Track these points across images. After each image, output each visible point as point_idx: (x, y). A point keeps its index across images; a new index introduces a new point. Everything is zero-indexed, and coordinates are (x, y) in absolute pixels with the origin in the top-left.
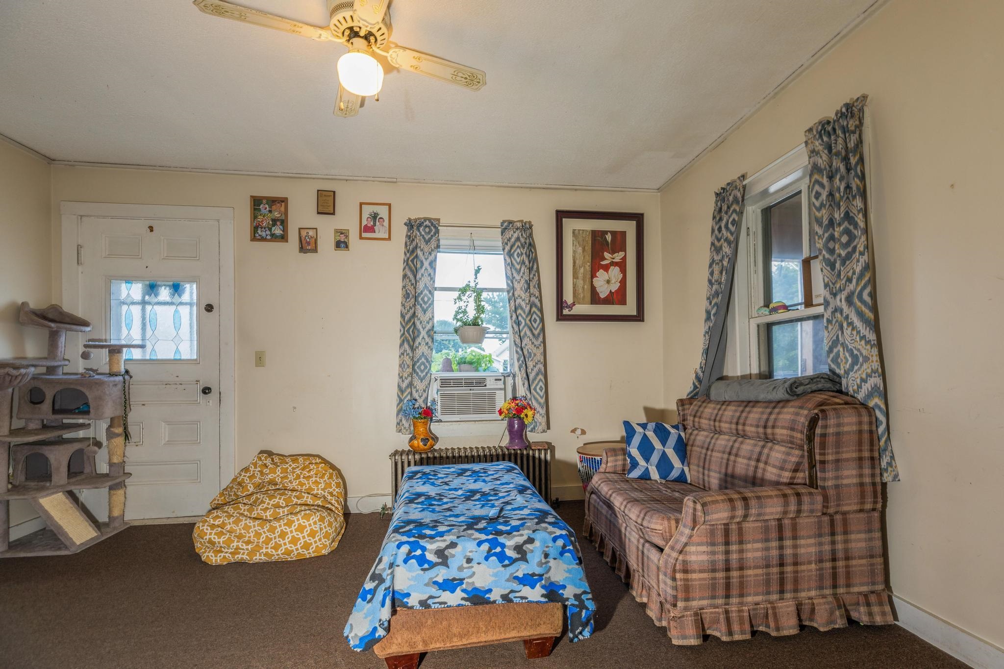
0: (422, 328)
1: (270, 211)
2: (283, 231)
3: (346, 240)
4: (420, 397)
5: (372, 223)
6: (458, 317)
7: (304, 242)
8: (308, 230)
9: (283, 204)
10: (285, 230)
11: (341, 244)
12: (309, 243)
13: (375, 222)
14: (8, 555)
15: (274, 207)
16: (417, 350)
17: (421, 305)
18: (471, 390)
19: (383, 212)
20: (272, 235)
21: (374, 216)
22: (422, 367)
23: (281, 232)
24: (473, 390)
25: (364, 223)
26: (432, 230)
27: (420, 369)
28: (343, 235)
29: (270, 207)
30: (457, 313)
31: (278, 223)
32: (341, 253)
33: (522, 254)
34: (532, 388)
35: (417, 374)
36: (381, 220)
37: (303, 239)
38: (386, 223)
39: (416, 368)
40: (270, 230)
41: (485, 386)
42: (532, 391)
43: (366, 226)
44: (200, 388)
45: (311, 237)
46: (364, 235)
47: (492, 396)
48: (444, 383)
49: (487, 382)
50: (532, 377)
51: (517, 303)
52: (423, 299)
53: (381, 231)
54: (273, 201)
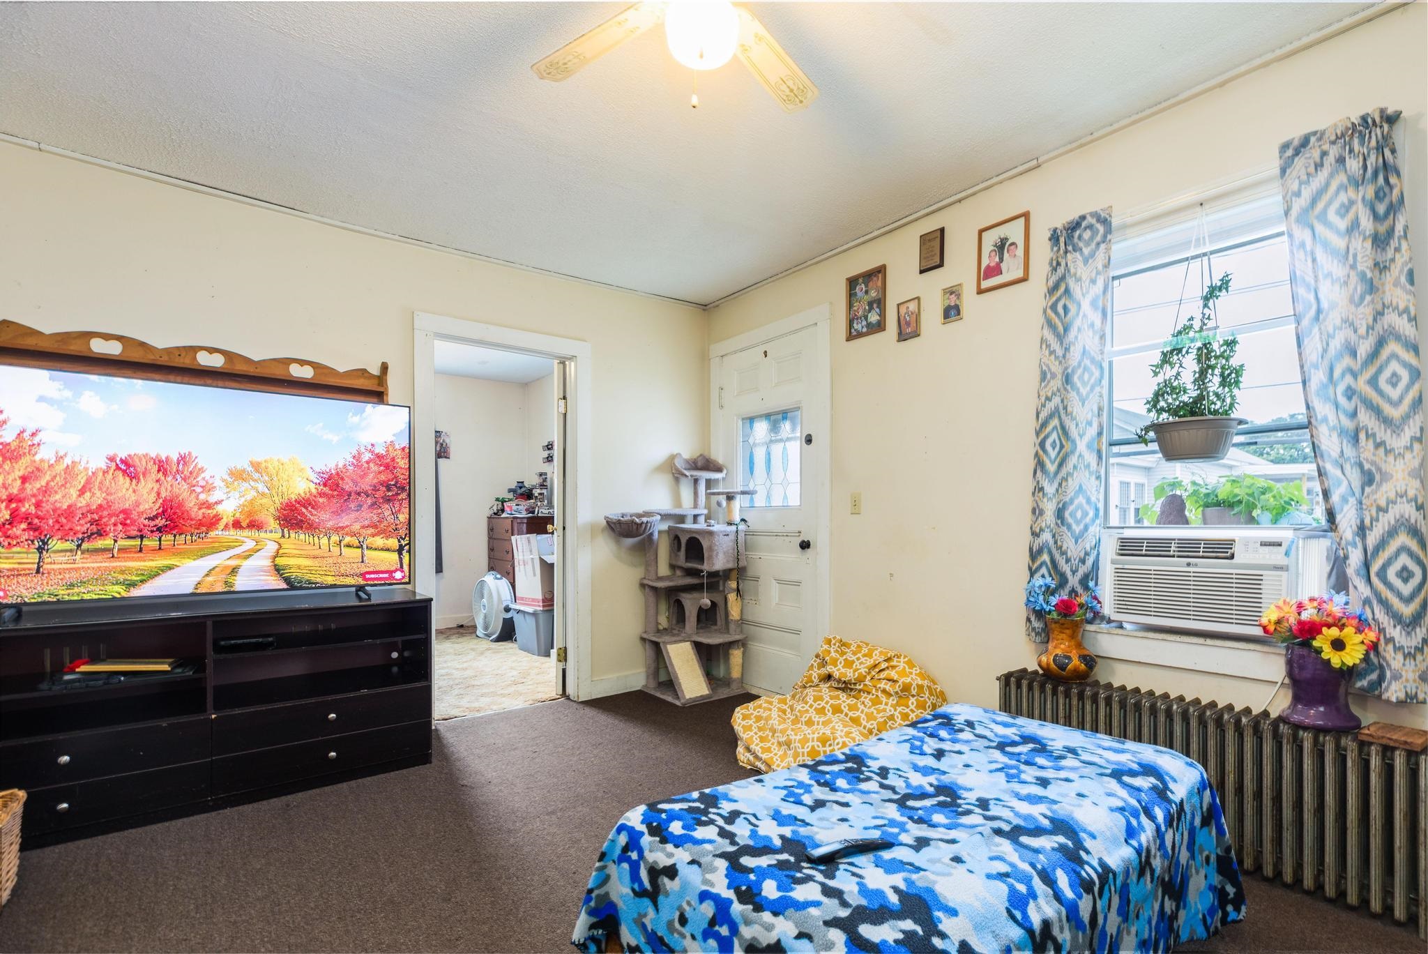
0: (1079, 435)
1: (867, 292)
2: (880, 316)
3: (958, 303)
4: (1074, 572)
5: (997, 259)
6: (1162, 404)
7: (903, 322)
8: (906, 305)
9: (880, 275)
10: (883, 314)
11: (951, 312)
12: (908, 324)
13: (1003, 254)
14: (652, 692)
15: (871, 284)
16: (1070, 479)
17: (1078, 389)
18: (1189, 565)
19: (1015, 232)
20: (869, 325)
21: (1001, 246)
22: (1079, 515)
23: (878, 318)
24: (1196, 565)
25: (985, 263)
26: (1098, 231)
27: (1075, 517)
28: (953, 296)
29: (866, 286)
30: (1158, 395)
31: (875, 306)
33: (1352, 203)
34: (1375, 568)
35: (1069, 527)
36: (1013, 247)
37: (902, 318)
38: (1020, 252)
39: (1067, 514)
40: (866, 318)
41: (1232, 557)
42: (1375, 579)
43: (988, 267)
44: (799, 540)
45: (912, 313)
46: (986, 284)
47: (1252, 584)
48: (1128, 547)
49: (1237, 549)
50: (1372, 539)
51: (1336, 344)
52: (1081, 378)
53: (1011, 269)
54: (869, 276)
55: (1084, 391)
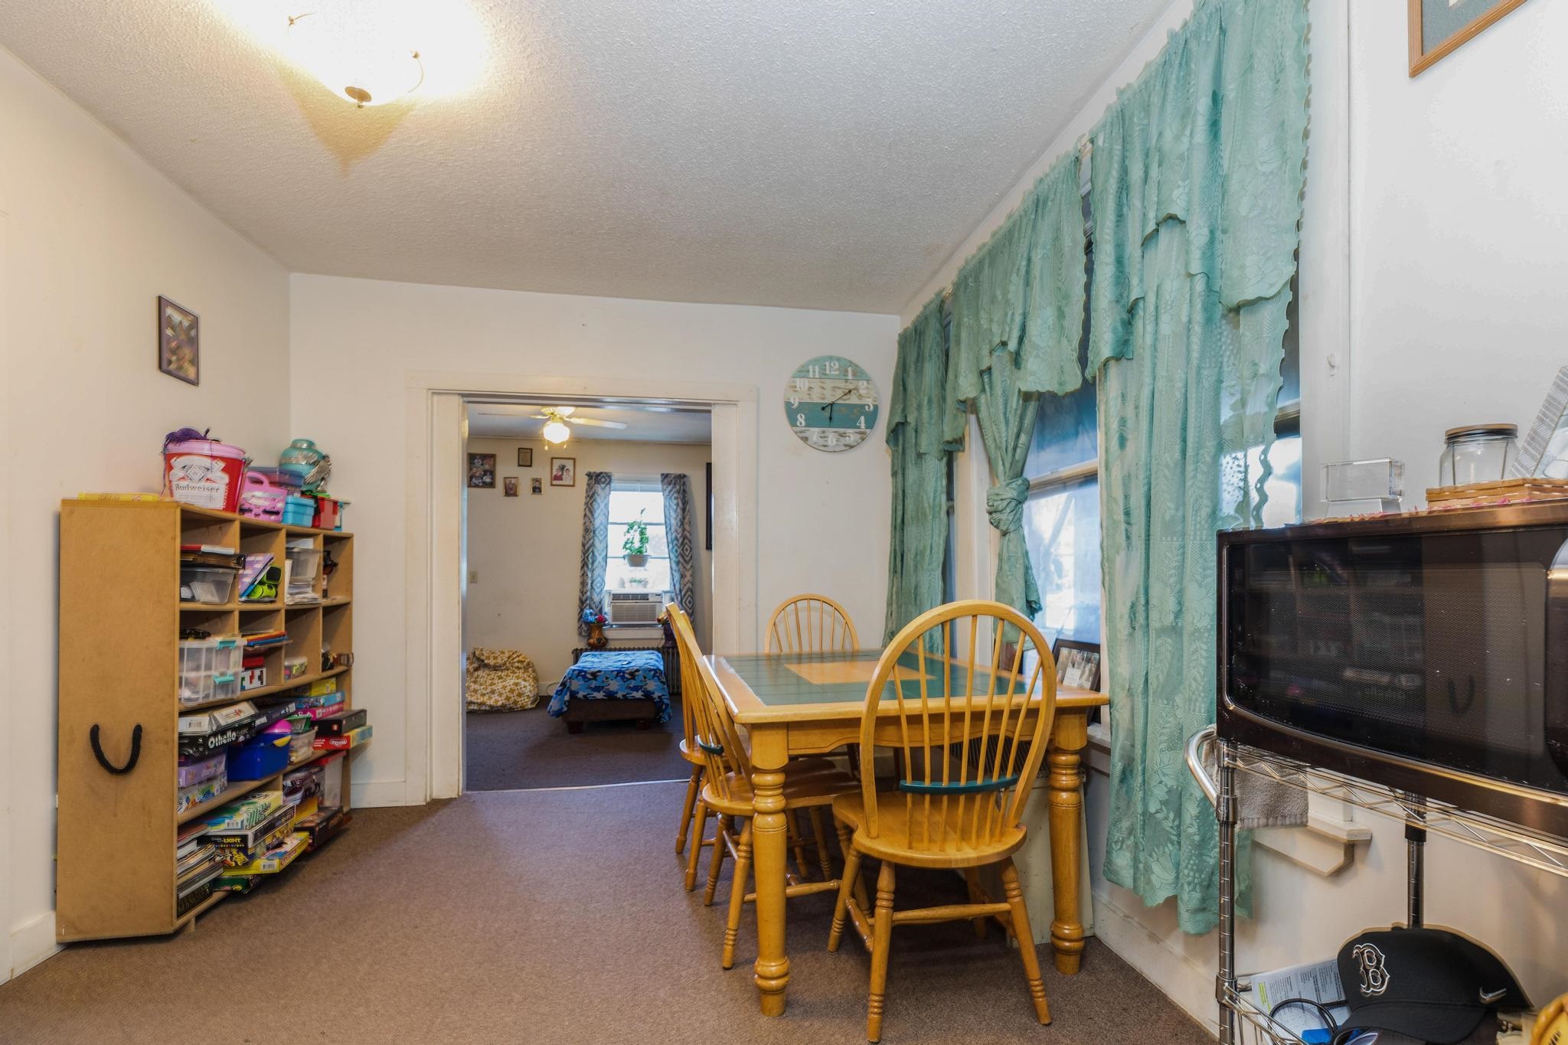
0: (599, 555)
1: (482, 464)
3: (540, 486)
4: (597, 607)
5: (560, 473)
6: (627, 546)
7: (508, 488)
8: (511, 479)
9: (492, 459)
10: (493, 478)
11: (537, 489)
12: (511, 489)
13: (563, 472)
15: (485, 461)
17: (598, 536)
18: (637, 602)
20: (484, 483)
21: (562, 468)
22: (599, 585)
23: (491, 480)
24: (639, 602)
25: (554, 473)
26: (606, 481)
27: (597, 586)
28: (537, 482)
29: (483, 461)
30: (626, 543)
31: (489, 474)
32: (537, 497)
34: (684, 601)
35: (595, 590)
36: (568, 471)
37: (507, 485)
38: (571, 473)
39: (593, 585)
40: (482, 478)
41: (648, 599)
42: (684, 604)
43: (555, 475)
45: (513, 483)
46: (555, 482)
47: (653, 608)
48: (616, 597)
49: (649, 597)
50: (683, 593)
51: (674, 536)
52: (599, 532)
53: (567, 479)
54: (485, 457)
55: (601, 538)
